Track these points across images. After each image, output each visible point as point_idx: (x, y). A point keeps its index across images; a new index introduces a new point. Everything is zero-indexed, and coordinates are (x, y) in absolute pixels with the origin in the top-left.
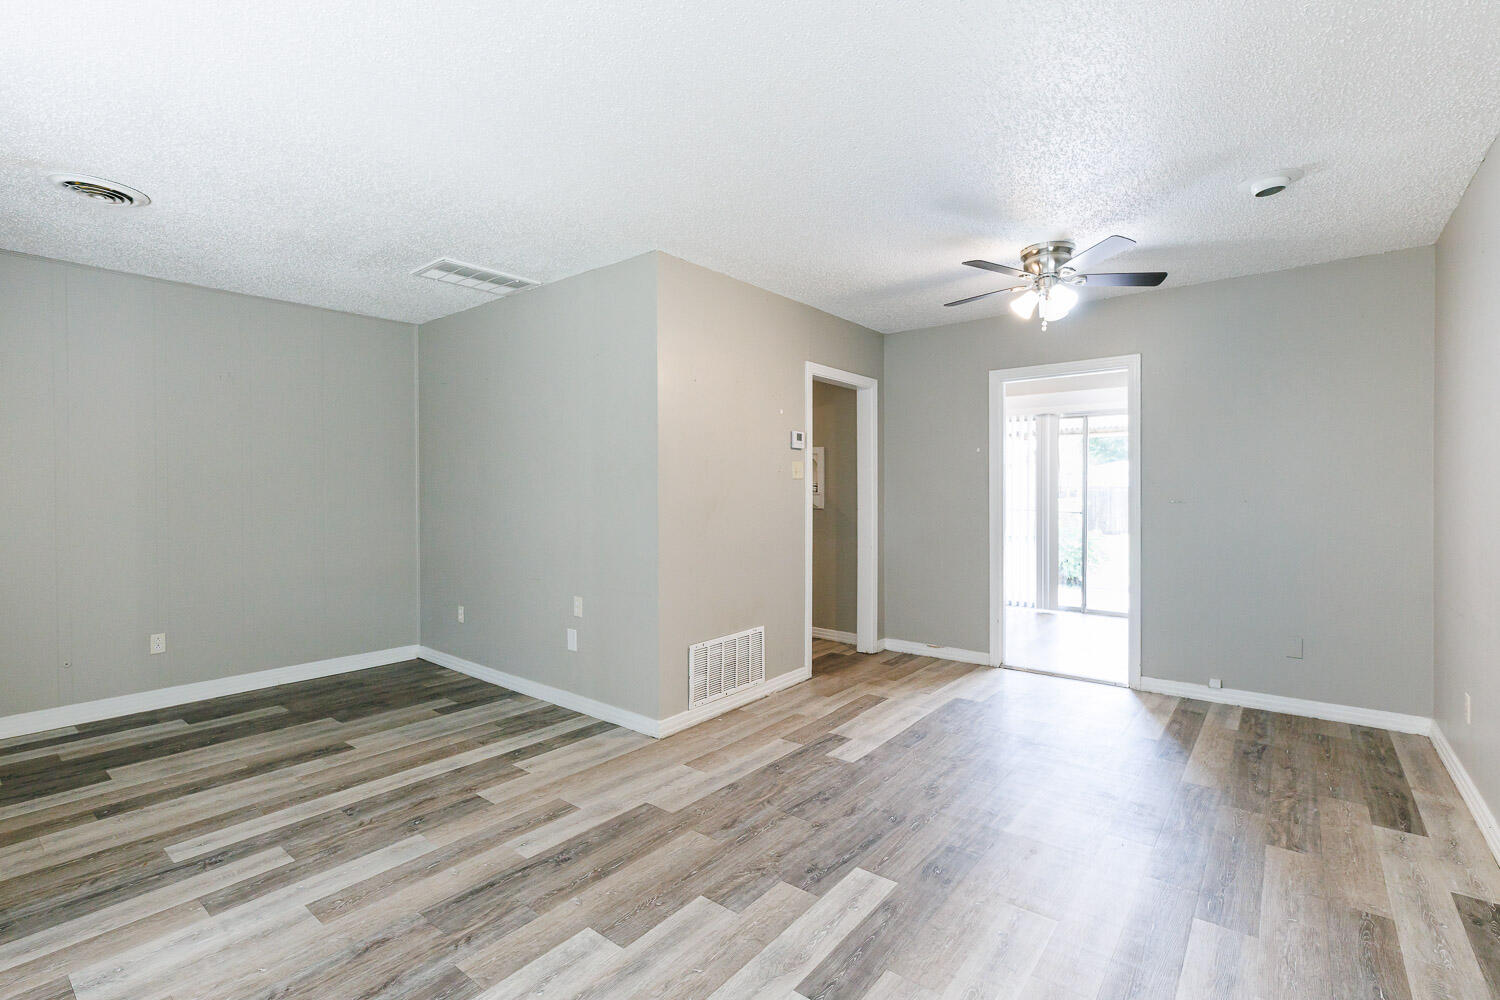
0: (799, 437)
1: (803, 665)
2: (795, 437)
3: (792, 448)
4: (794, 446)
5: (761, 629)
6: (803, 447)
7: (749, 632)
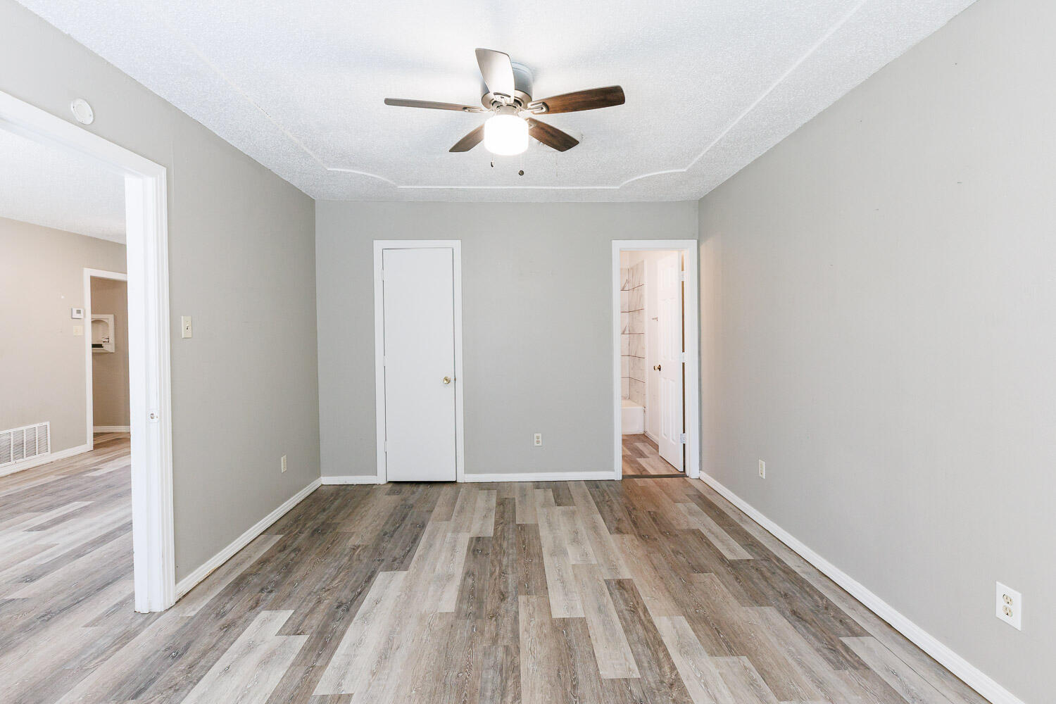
0: (79, 312)
1: (85, 443)
2: (75, 311)
3: (72, 318)
4: (74, 317)
5: (48, 423)
6: (82, 317)
7: (36, 426)
